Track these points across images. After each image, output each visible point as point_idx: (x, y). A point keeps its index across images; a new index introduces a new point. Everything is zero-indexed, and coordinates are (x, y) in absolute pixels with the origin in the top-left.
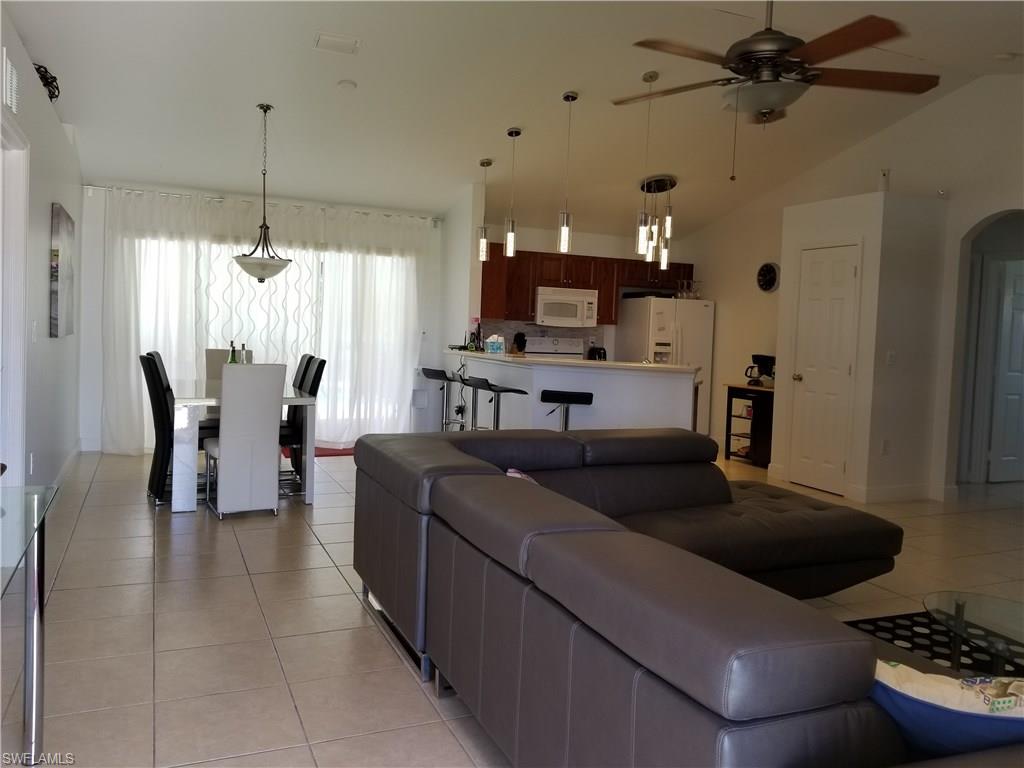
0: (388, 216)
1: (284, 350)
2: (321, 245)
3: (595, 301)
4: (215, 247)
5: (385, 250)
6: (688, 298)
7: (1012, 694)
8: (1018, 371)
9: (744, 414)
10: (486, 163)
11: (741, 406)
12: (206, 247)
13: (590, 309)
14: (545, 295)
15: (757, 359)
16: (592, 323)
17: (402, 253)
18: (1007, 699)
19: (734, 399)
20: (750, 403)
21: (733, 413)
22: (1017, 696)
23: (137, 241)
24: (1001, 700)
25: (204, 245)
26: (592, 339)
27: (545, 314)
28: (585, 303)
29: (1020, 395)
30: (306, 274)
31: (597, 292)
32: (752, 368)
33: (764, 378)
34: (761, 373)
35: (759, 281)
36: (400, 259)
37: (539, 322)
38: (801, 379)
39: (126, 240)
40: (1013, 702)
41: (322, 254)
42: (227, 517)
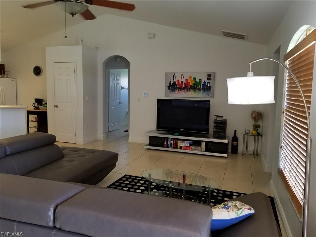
6: (4, 77)
7: (241, 209)
8: (113, 100)
9: (34, 120)
11: (32, 117)
15: (36, 100)
18: (240, 211)
19: (29, 115)
20: (36, 116)
21: (29, 120)
22: (242, 209)
24: (239, 211)
29: (114, 107)
32: (35, 103)
33: (40, 107)
34: (38, 105)
35: (34, 72)
38: (57, 107)
40: (242, 211)
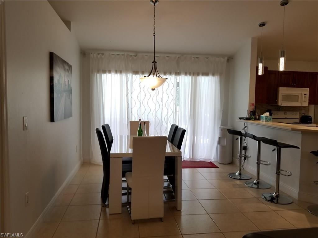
0: (207, 58)
1: (161, 120)
2: (178, 74)
3: (308, 93)
4: (134, 76)
5: (206, 74)
10: (263, 25)
12: (131, 76)
13: (305, 97)
14: (283, 91)
16: (306, 104)
17: (213, 75)
23: (103, 75)
25: (130, 75)
26: (303, 111)
27: (282, 101)
28: (303, 95)
30: (171, 86)
31: (308, 89)
36: (212, 77)
37: (280, 104)
39: (98, 75)
41: (178, 77)
42: (135, 222)
